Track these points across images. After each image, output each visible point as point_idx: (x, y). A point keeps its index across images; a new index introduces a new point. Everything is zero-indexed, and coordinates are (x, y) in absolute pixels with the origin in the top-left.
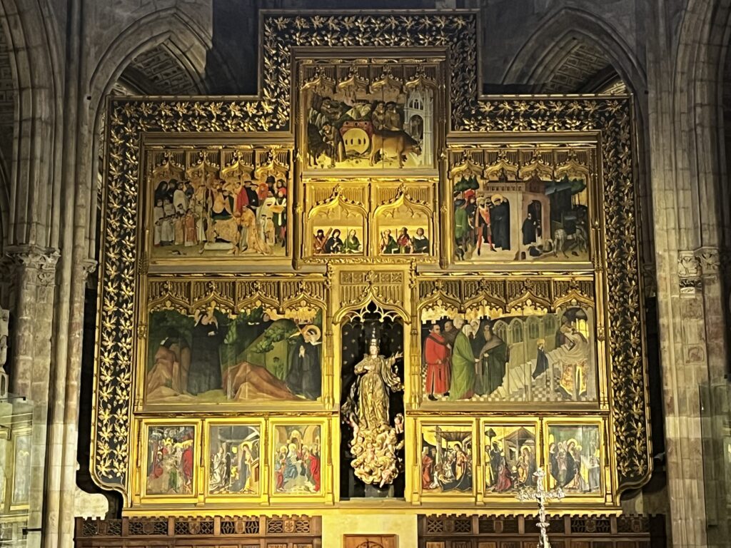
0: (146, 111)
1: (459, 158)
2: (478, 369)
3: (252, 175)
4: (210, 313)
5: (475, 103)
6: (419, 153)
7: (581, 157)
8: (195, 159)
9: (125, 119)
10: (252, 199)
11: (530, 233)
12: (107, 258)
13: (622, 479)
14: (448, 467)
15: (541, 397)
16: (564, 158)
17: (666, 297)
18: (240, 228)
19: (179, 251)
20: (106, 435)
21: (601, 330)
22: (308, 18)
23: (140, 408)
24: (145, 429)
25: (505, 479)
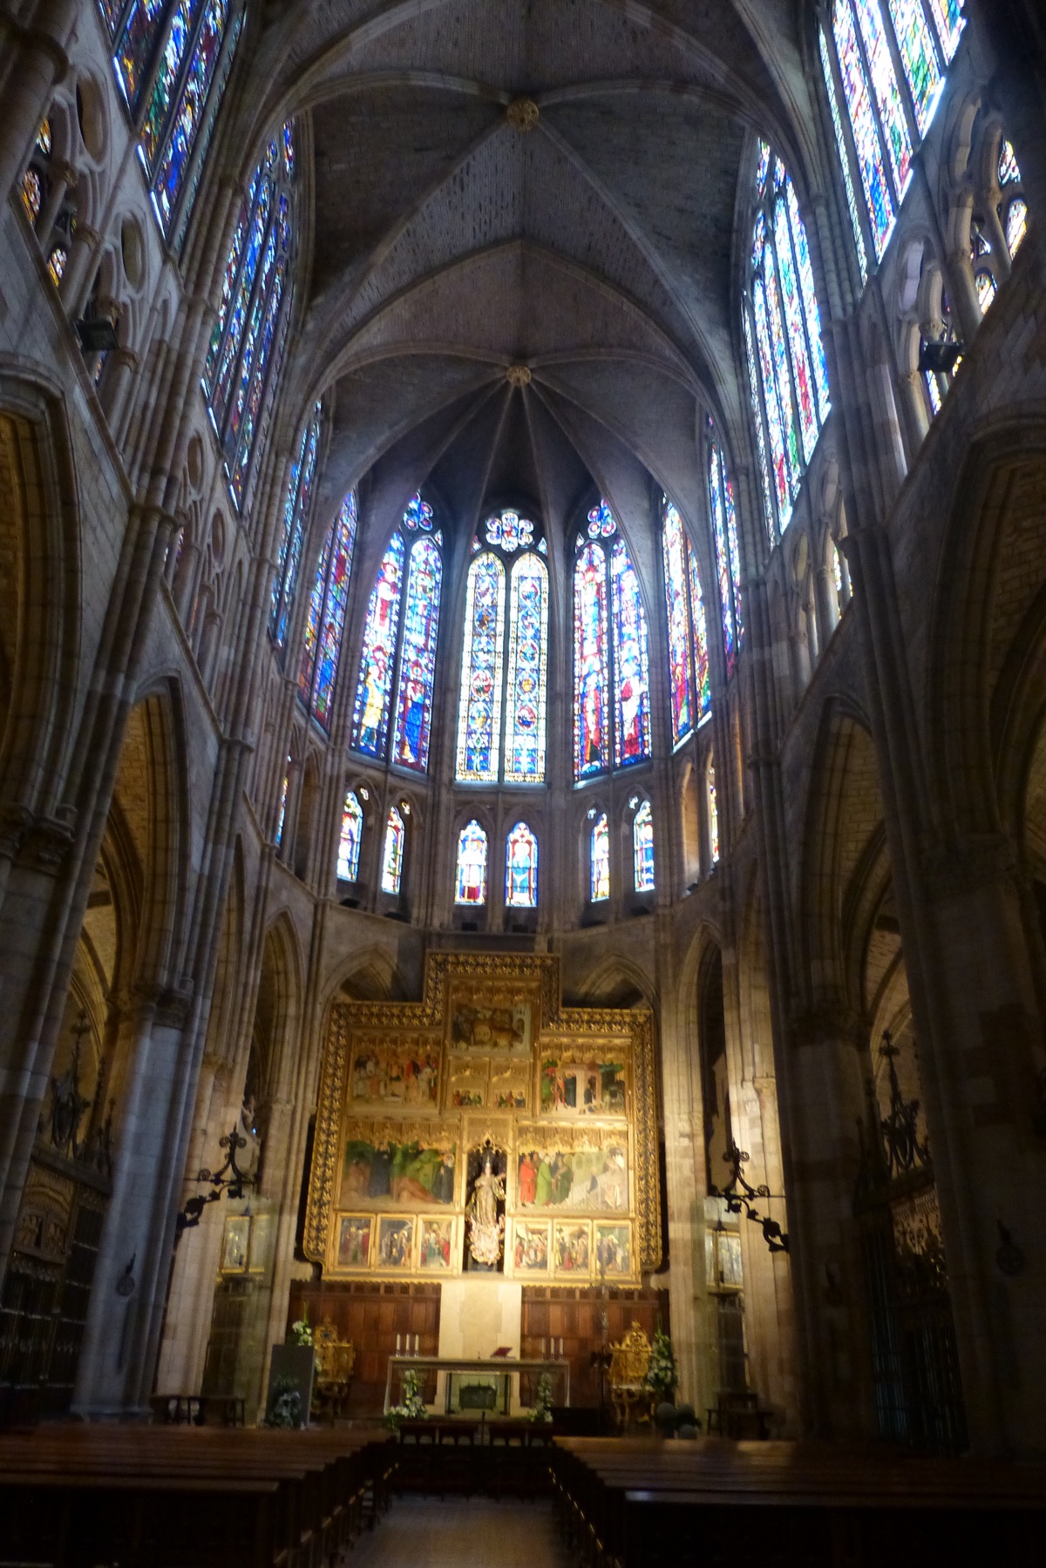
0: (353, 1011)
1: (546, 1047)
2: (553, 1187)
3: (417, 1053)
4: (386, 1142)
5: (557, 1013)
6: (521, 1042)
7: (621, 1049)
8: (382, 1042)
9: (340, 1015)
10: (416, 1069)
11: (589, 1097)
12: (323, 1105)
13: (642, 1264)
14: (532, 1253)
15: (592, 1207)
16: (611, 1049)
17: (670, 1144)
18: (407, 1088)
19: (368, 1101)
20: (315, 1223)
21: (631, 1163)
22: (456, 956)
23: (337, 1206)
24: (339, 1220)
25: (568, 1262)
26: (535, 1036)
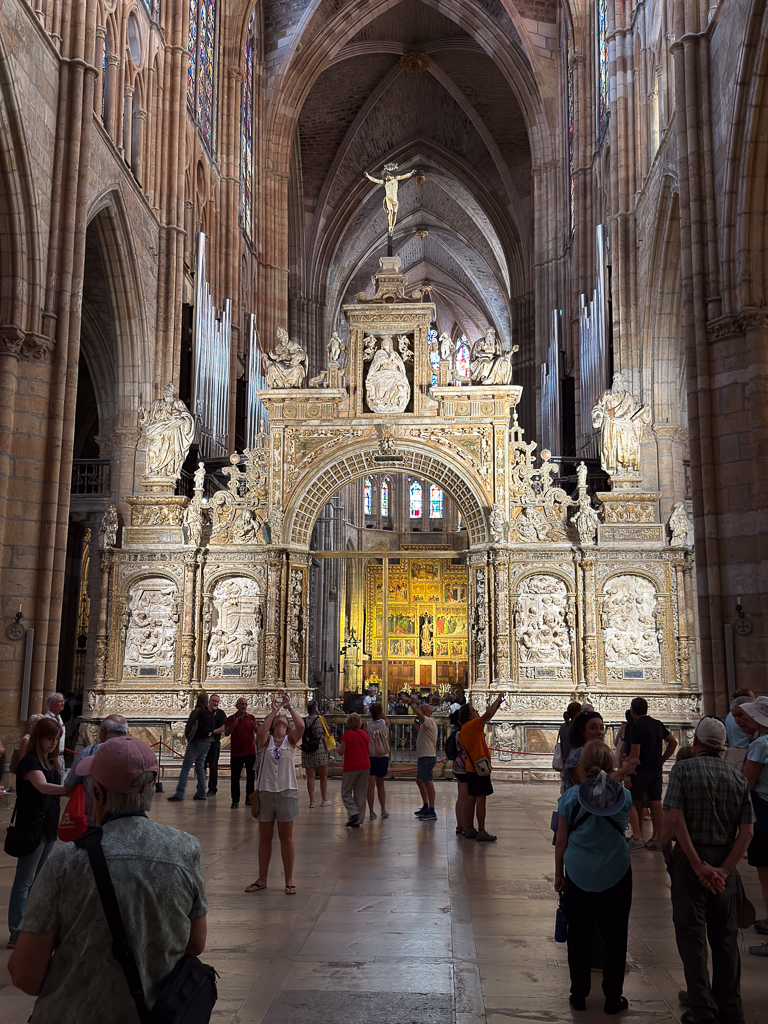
0: (375, 568)
2: (450, 628)
3: (399, 582)
4: (390, 615)
5: (449, 566)
6: (437, 577)
9: (370, 570)
11: (462, 596)
12: (367, 603)
14: (443, 650)
18: (396, 595)
20: (368, 642)
23: (375, 636)
24: (376, 640)
25: (455, 653)
26: (442, 575)
